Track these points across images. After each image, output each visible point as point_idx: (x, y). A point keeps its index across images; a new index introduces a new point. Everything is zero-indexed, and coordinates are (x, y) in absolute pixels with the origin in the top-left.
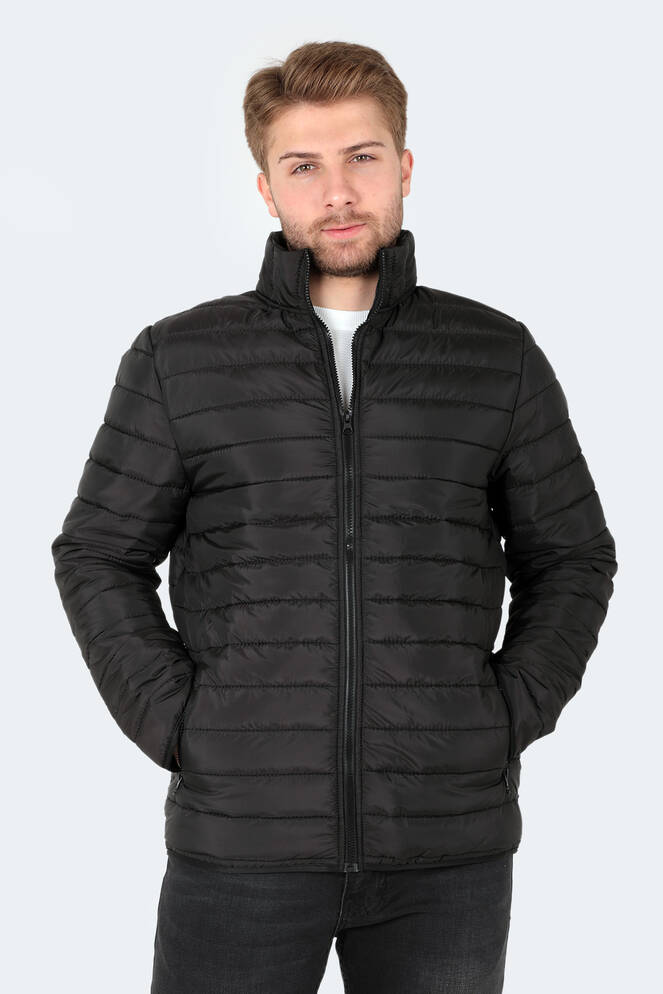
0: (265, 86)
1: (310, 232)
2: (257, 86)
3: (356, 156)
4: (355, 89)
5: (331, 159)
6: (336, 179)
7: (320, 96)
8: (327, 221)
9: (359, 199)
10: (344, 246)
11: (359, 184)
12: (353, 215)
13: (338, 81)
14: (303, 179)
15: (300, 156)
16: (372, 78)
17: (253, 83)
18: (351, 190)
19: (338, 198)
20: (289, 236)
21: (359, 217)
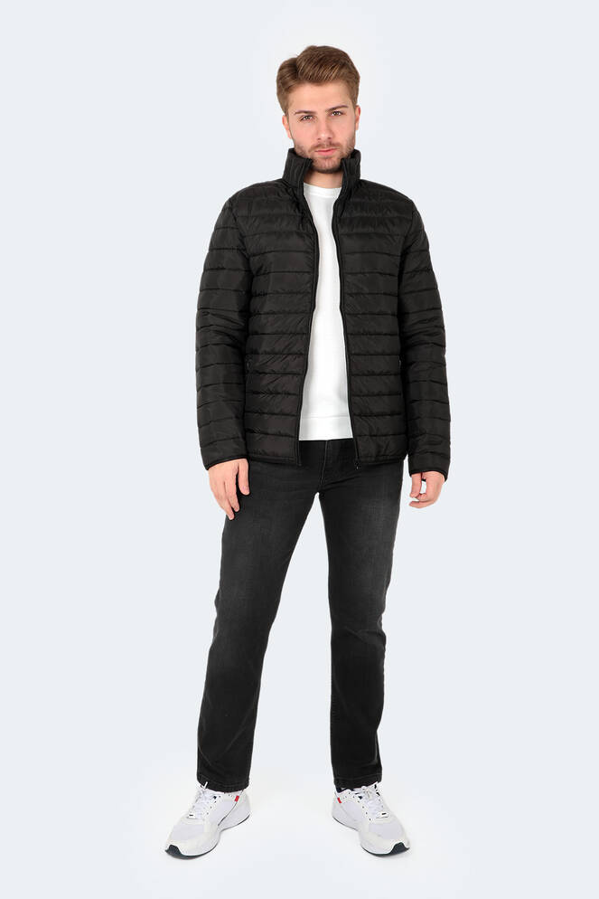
0: (289, 72)
1: (309, 151)
2: (285, 70)
3: (334, 112)
4: (335, 78)
5: (321, 115)
6: (323, 126)
7: (317, 80)
8: (318, 146)
9: (334, 136)
10: (326, 159)
11: (335, 128)
12: (331, 144)
13: (326, 73)
14: (307, 124)
15: (306, 112)
16: (344, 71)
17: (281, 69)
18: (330, 131)
19: (324, 136)
20: (298, 151)
21: (334, 145)
